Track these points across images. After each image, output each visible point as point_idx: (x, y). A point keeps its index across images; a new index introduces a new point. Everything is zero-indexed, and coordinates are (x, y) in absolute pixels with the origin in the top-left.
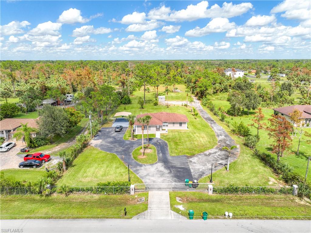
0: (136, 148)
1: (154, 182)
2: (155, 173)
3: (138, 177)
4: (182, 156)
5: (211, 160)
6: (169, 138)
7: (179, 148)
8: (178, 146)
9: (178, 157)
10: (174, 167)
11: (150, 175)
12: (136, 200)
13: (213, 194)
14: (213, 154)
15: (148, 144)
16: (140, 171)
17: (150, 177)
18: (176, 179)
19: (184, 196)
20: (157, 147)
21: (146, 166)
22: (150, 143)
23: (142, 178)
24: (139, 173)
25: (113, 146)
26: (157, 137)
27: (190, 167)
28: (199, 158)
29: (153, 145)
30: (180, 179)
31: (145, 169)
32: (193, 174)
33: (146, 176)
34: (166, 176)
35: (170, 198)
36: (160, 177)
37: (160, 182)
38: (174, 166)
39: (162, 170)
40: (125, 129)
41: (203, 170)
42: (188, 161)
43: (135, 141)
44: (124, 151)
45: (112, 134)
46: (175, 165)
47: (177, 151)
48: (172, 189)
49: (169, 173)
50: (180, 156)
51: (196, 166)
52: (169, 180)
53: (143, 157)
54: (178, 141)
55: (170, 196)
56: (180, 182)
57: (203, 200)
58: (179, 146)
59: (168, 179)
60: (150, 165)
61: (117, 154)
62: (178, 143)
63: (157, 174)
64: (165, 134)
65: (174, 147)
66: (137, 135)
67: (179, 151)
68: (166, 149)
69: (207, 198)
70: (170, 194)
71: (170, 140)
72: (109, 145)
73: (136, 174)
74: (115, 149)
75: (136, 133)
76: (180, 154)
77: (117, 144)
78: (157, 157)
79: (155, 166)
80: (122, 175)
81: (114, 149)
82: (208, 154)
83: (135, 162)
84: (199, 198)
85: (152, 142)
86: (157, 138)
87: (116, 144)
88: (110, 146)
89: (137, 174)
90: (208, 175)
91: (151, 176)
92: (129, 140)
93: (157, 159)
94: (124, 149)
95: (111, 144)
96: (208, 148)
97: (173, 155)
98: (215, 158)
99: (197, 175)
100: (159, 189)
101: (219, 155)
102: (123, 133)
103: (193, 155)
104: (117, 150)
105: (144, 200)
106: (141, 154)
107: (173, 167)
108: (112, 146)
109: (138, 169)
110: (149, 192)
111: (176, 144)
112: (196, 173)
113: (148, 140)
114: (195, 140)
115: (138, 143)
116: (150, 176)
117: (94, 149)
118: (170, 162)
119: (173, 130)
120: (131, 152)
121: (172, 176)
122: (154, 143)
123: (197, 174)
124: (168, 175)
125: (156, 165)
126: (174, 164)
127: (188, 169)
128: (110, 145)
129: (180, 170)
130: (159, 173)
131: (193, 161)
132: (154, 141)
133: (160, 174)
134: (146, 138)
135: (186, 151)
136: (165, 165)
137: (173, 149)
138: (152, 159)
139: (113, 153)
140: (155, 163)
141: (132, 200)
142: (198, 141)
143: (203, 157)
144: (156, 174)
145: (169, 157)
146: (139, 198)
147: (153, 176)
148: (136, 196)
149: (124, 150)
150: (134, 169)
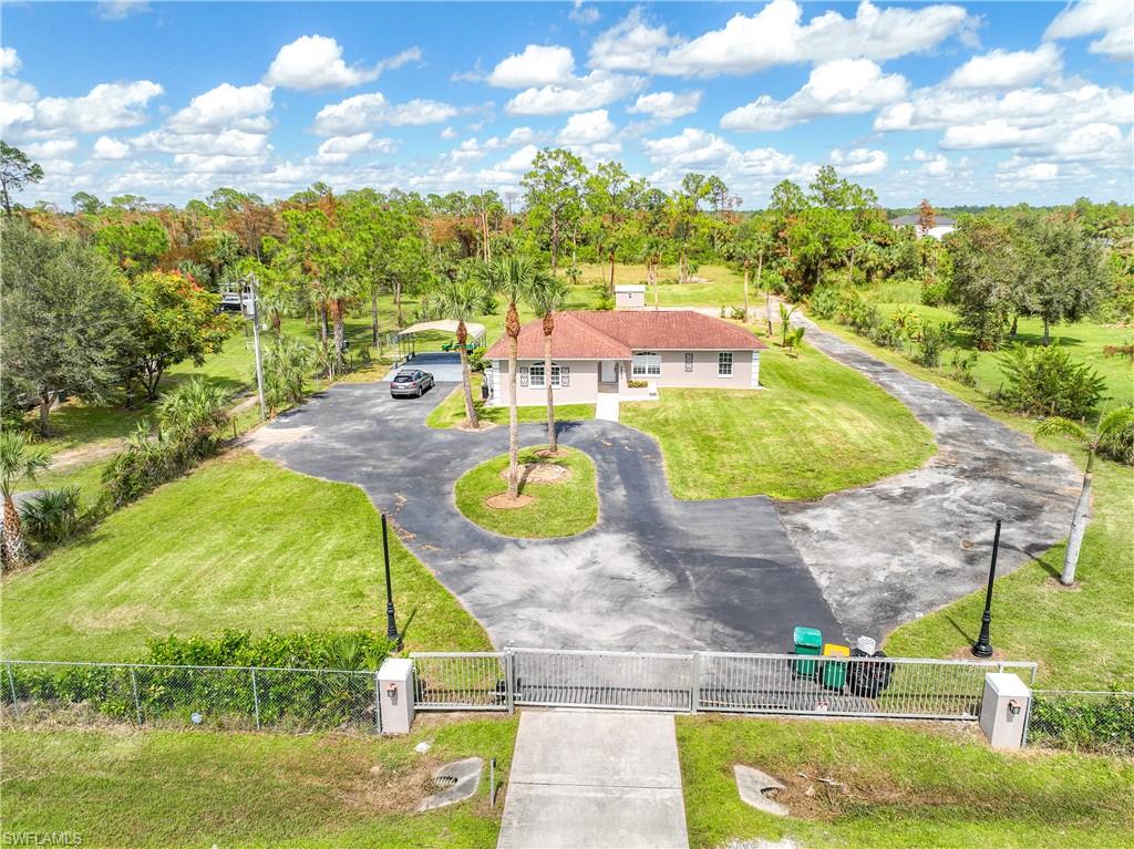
0: (483, 463)
1: (564, 646)
2: (576, 588)
3: (460, 611)
4: (745, 502)
5: (930, 522)
6: (667, 421)
7: (723, 465)
8: (715, 456)
9: (724, 504)
10: (698, 555)
11: (547, 597)
12: (417, 778)
13: (1032, 751)
14: (928, 492)
15: (551, 444)
16: (482, 575)
17: (543, 611)
18: (719, 627)
19: (793, 757)
20: (599, 457)
21: (522, 548)
22: (564, 442)
23: (490, 614)
24: (476, 585)
25: (358, 454)
26: (600, 415)
27: (808, 560)
28: (853, 514)
29: (578, 451)
30: (747, 630)
31: (520, 567)
32: (830, 601)
33: (516, 604)
34: (653, 607)
35: (685, 769)
36: (609, 612)
37: (609, 648)
38: (703, 550)
39: (627, 574)
40: (443, 390)
41: (897, 575)
42: (788, 526)
43: (484, 434)
44: (413, 473)
45: (374, 406)
46: (703, 543)
47: (712, 477)
48: (696, 699)
49: (668, 590)
50: (738, 504)
51: (842, 552)
52: (677, 637)
53: (512, 504)
54: (714, 434)
55: (682, 757)
56: (748, 649)
57: (953, 791)
58: (725, 456)
59: (664, 629)
60: (551, 543)
61: (370, 489)
62: (715, 439)
63: (595, 593)
64: (646, 407)
65: (694, 457)
66: (496, 411)
67: (726, 479)
68: (648, 467)
69: (987, 776)
70: (681, 740)
71: (671, 429)
72: (339, 450)
73: (453, 593)
74: (370, 465)
75: (497, 401)
76: (734, 493)
77: (386, 443)
78: (599, 504)
79: (583, 550)
80: (361, 595)
81: (364, 465)
82: (897, 492)
83: (466, 525)
84: (919, 776)
85: (574, 438)
86: (599, 422)
87: (380, 444)
88: (343, 453)
89: (461, 593)
90: (942, 607)
91: (551, 607)
92: (451, 427)
93: (599, 514)
94: (413, 464)
95: (353, 446)
96: (894, 467)
97: (693, 494)
98: (952, 513)
99: (861, 609)
100: (604, 694)
101: (967, 498)
102: (429, 405)
103: (811, 500)
104: (376, 471)
105: (472, 781)
106: (501, 491)
107: (693, 556)
108: (354, 452)
109: (473, 562)
110: (524, 714)
111: (707, 444)
112: (853, 595)
113: (551, 429)
114: (813, 429)
115: (496, 440)
116: (541, 605)
117: (253, 466)
118: (677, 531)
119: (687, 389)
120: (451, 480)
121: (694, 610)
122: (583, 442)
123: (866, 599)
124: (665, 602)
125: (591, 543)
126: (699, 538)
127: (790, 571)
128: (348, 447)
129: (740, 572)
130: (607, 591)
131: (812, 524)
132: (587, 431)
133: (611, 598)
134: (544, 421)
135: (765, 478)
136: (641, 543)
137: (689, 468)
138: (570, 513)
139: (352, 481)
140: (585, 536)
141: (385, 778)
142: (824, 431)
143: (871, 507)
144: (587, 593)
145: (666, 507)
146: (439, 761)
147: (564, 605)
148: (422, 747)
149: (415, 468)
150: (451, 564)
